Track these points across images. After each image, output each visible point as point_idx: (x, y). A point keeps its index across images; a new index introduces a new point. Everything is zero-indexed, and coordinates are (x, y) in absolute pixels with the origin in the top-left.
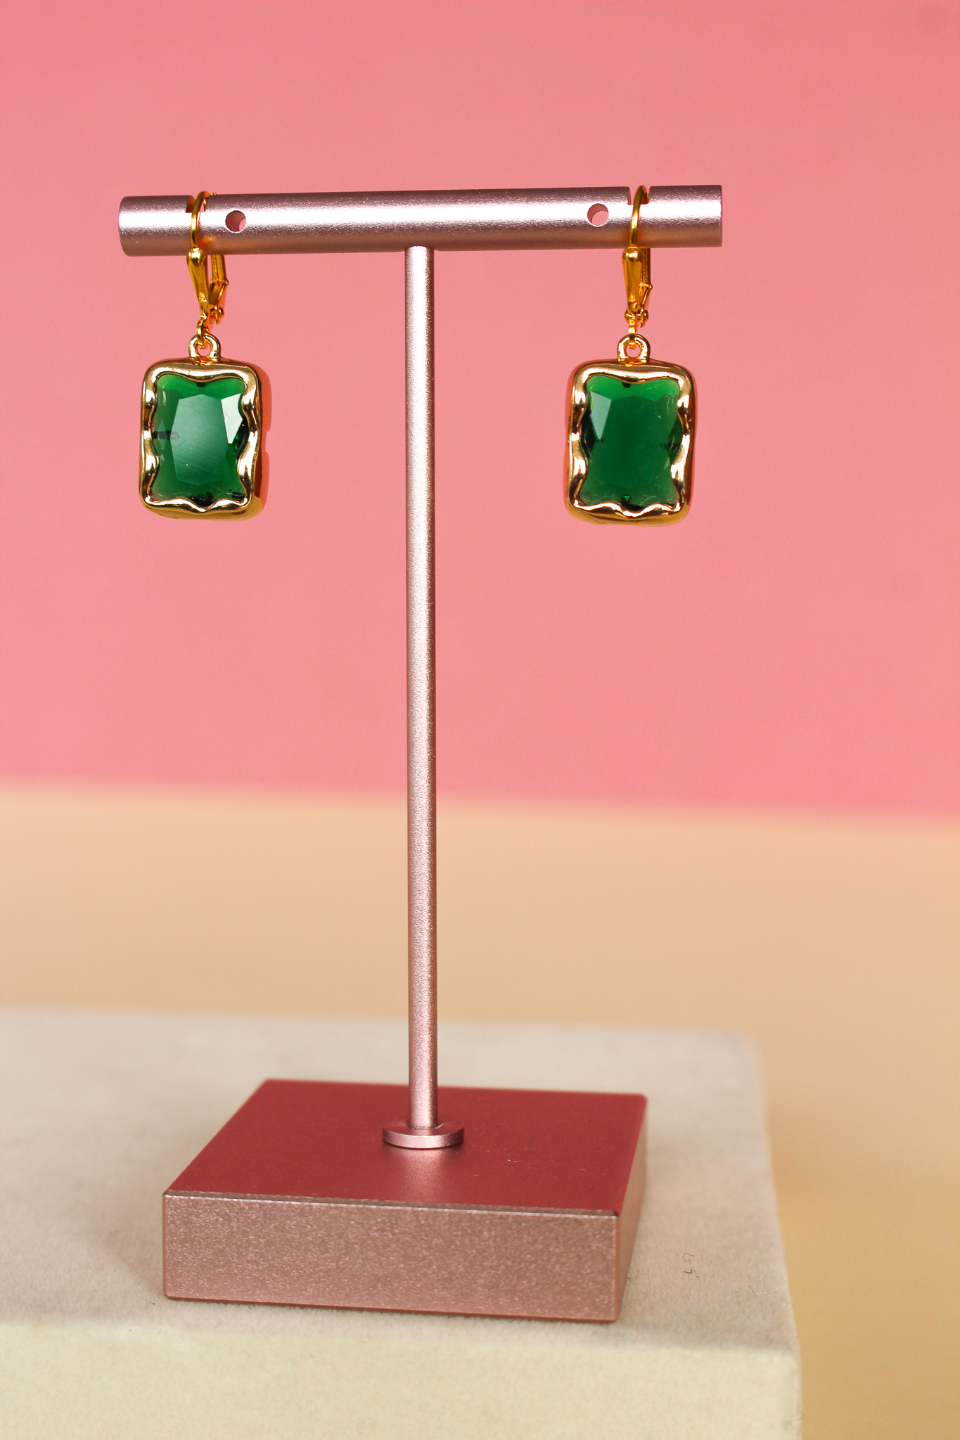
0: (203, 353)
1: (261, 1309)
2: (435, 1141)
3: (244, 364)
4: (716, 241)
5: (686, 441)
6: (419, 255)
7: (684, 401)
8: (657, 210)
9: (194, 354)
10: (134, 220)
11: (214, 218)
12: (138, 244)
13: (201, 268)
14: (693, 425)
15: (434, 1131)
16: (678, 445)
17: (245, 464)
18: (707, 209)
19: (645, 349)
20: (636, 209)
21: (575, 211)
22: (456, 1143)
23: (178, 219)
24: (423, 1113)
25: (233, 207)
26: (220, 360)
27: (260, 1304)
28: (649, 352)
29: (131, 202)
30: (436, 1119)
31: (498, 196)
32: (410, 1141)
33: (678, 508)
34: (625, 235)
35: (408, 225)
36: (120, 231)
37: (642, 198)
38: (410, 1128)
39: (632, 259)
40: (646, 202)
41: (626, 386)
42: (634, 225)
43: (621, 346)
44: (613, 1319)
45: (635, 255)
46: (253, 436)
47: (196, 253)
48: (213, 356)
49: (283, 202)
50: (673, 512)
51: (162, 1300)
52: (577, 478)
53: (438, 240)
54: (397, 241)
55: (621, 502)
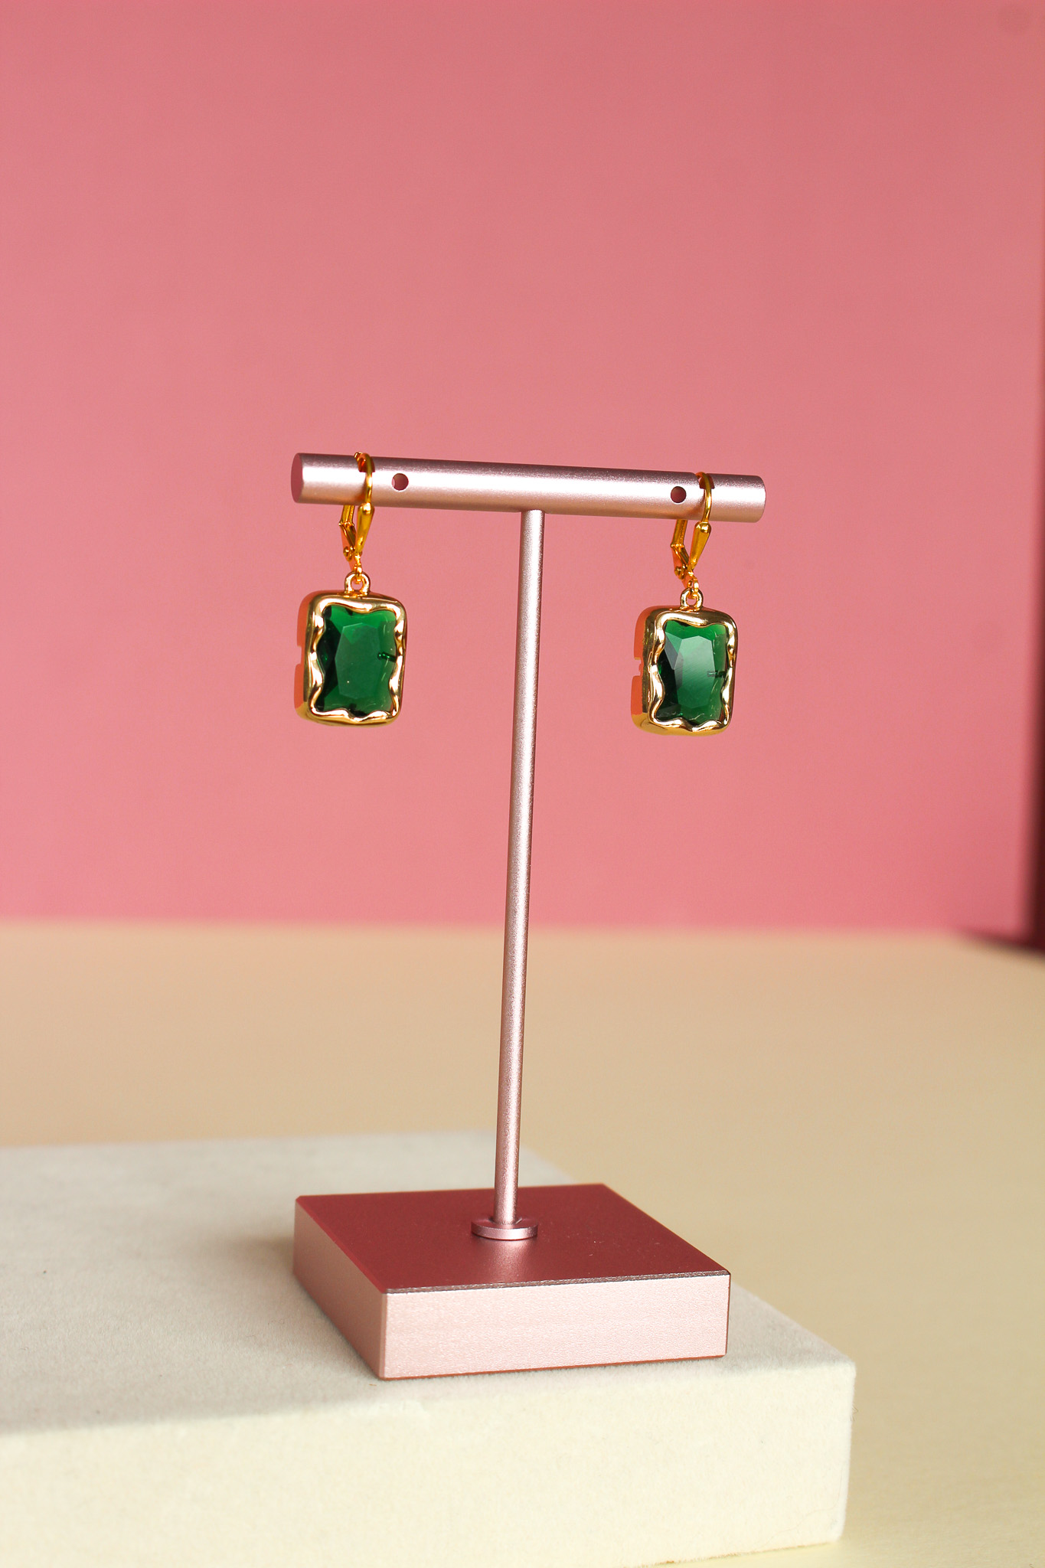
0: (356, 588)
2: (521, 1233)
3: (394, 599)
4: (754, 520)
5: (730, 673)
6: (535, 517)
7: (731, 643)
9: (350, 589)
11: (382, 479)
14: (734, 661)
15: (516, 1225)
17: (393, 684)
18: (753, 496)
19: (701, 601)
20: (708, 492)
21: (656, 492)
23: (351, 477)
24: (508, 1209)
25: (397, 470)
26: (368, 596)
28: (702, 603)
30: (516, 1216)
32: (498, 1235)
33: (724, 723)
34: (700, 511)
35: (532, 495)
37: (707, 482)
38: (495, 1220)
39: (703, 531)
40: (714, 488)
42: (707, 505)
43: (684, 596)
44: (724, 1354)
45: (706, 528)
46: (400, 659)
47: (367, 507)
48: (365, 590)
49: (436, 467)
50: (721, 726)
51: (375, 1382)
52: (656, 699)
53: (552, 508)
54: (521, 508)
55: (684, 719)
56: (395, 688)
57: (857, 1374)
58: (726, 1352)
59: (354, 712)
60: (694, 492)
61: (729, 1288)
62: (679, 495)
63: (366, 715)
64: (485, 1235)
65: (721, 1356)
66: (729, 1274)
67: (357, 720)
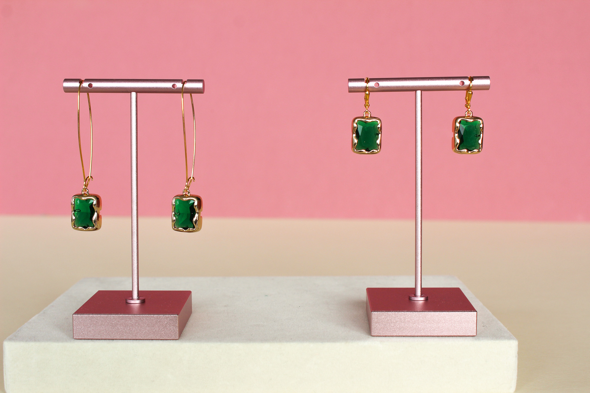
0: (367, 115)
1: (395, 337)
2: (422, 299)
3: (378, 118)
4: (488, 89)
5: (482, 135)
6: (419, 92)
7: (481, 126)
8: (476, 82)
9: (365, 116)
10: (352, 84)
11: (372, 84)
12: (352, 90)
13: (368, 96)
14: (483, 132)
15: (421, 296)
16: (480, 136)
17: (378, 142)
18: (486, 82)
20: (471, 82)
21: (456, 83)
22: (426, 300)
23: (363, 84)
24: (419, 293)
25: (377, 81)
26: (371, 117)
27: (394, 336)
28: (472, 115)
29: (351, 80)
30: (421, 294)
31: (438, 79)
32: (416, 299)
33: (480, 150)
34: (468, 88)
35: (418, 86)
36: (349, 87)
37: (471, 79)
38: (415, 296)
40: (473, 81)
41: (466, 122)
42: (471, 86)
43: (466, 113)
44: (476, 335)
45: (471, 93)
46: (380, 135)
47: (367, 92)
48: (369, 116)
49: (387, 80)
50: (479, 151)
51: (370, 337)
52: (457, 144)
53: (423, 89)
54: (414, 89)
55: (467, 149)
56: (379, 143)
57: (518, 344)
58: (476, 334)
59: (367, 150)
60: (467, 82)
61: (477, 316)
62: (463, 83)
63: (370, 151)
64: (411, 299)
65: (475, 336)
66: (476, 312)
67: (367, 152)
